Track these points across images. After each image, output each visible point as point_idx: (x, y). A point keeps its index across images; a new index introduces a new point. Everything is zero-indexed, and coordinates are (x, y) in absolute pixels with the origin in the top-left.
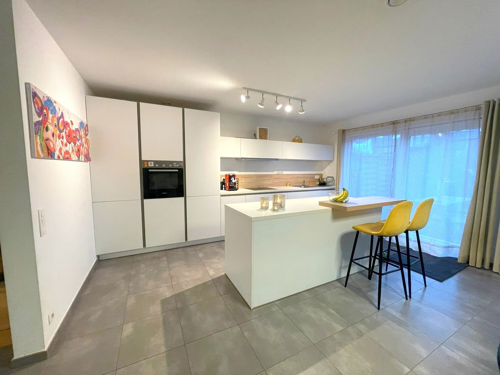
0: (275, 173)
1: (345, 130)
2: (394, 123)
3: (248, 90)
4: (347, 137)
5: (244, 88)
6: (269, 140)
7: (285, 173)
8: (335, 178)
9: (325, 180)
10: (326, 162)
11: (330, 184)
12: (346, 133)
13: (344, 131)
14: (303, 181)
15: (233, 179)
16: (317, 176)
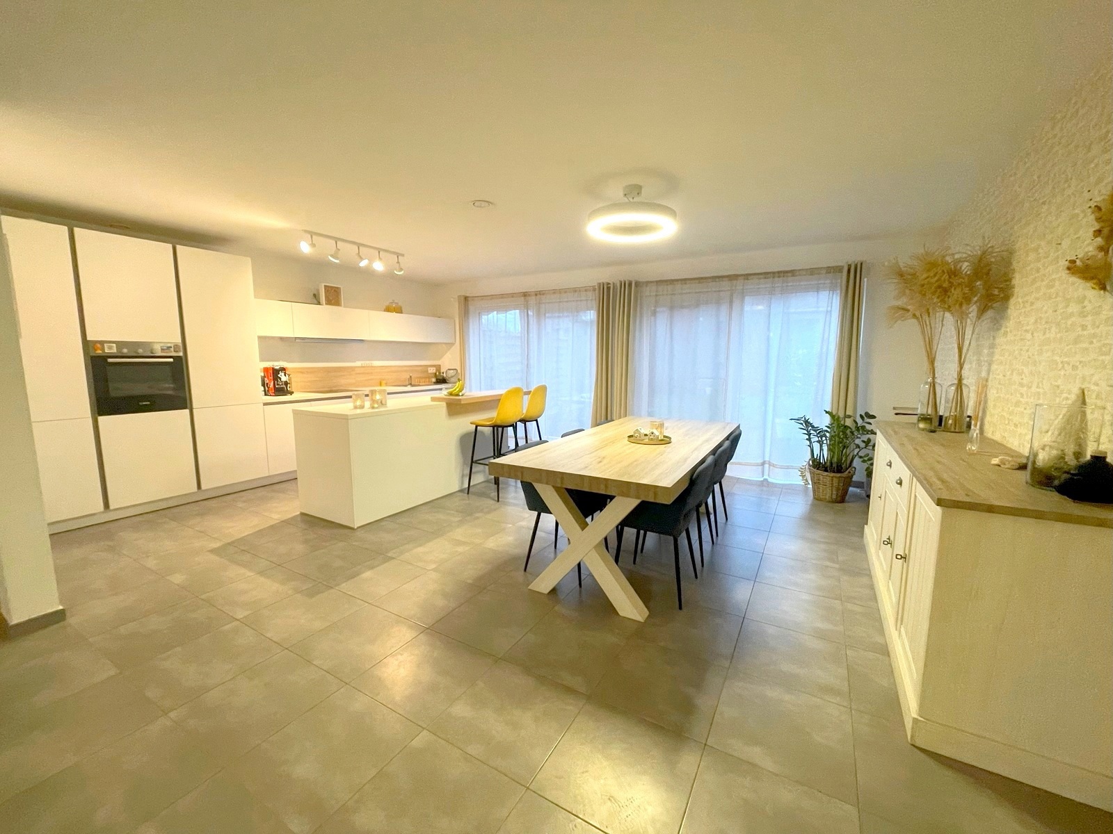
0: (358, 364)
1: (468, 297)
2: (525, 295)
3: (312, 234)
4: (471, 308)
5: (306, 231)
6: (344, 307)
7: (377, 363)
8: (459, 371)
9: (445, 375)
10: (444, 345)
11: (453, 380)
12: (469, 303)
13: (466, 298)
14: (409, 377)
15: (283, 374)
16: (432, 369)
